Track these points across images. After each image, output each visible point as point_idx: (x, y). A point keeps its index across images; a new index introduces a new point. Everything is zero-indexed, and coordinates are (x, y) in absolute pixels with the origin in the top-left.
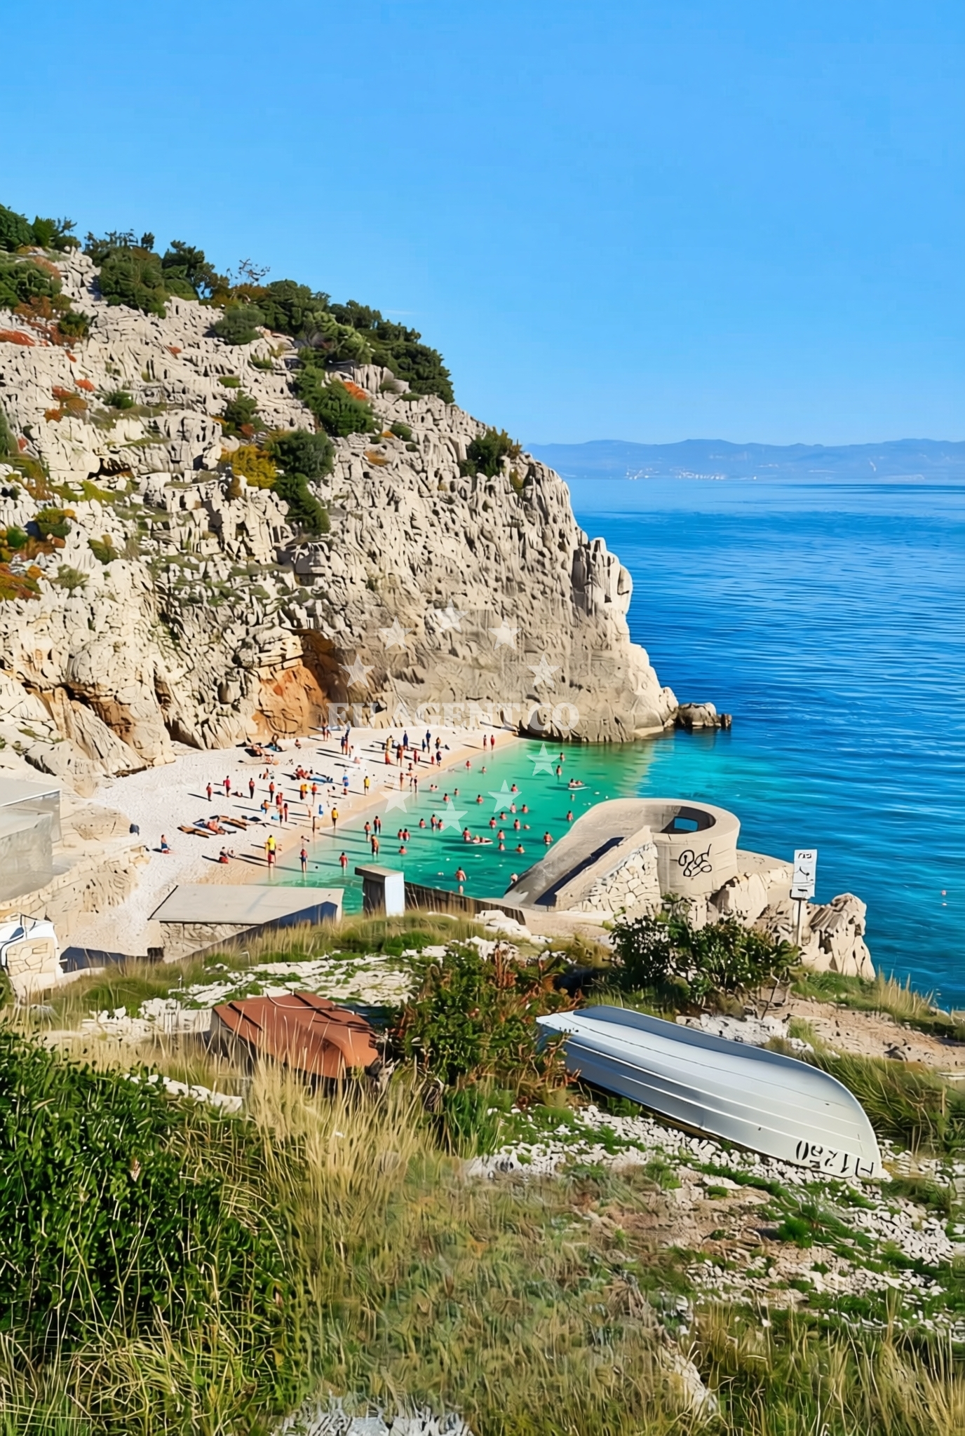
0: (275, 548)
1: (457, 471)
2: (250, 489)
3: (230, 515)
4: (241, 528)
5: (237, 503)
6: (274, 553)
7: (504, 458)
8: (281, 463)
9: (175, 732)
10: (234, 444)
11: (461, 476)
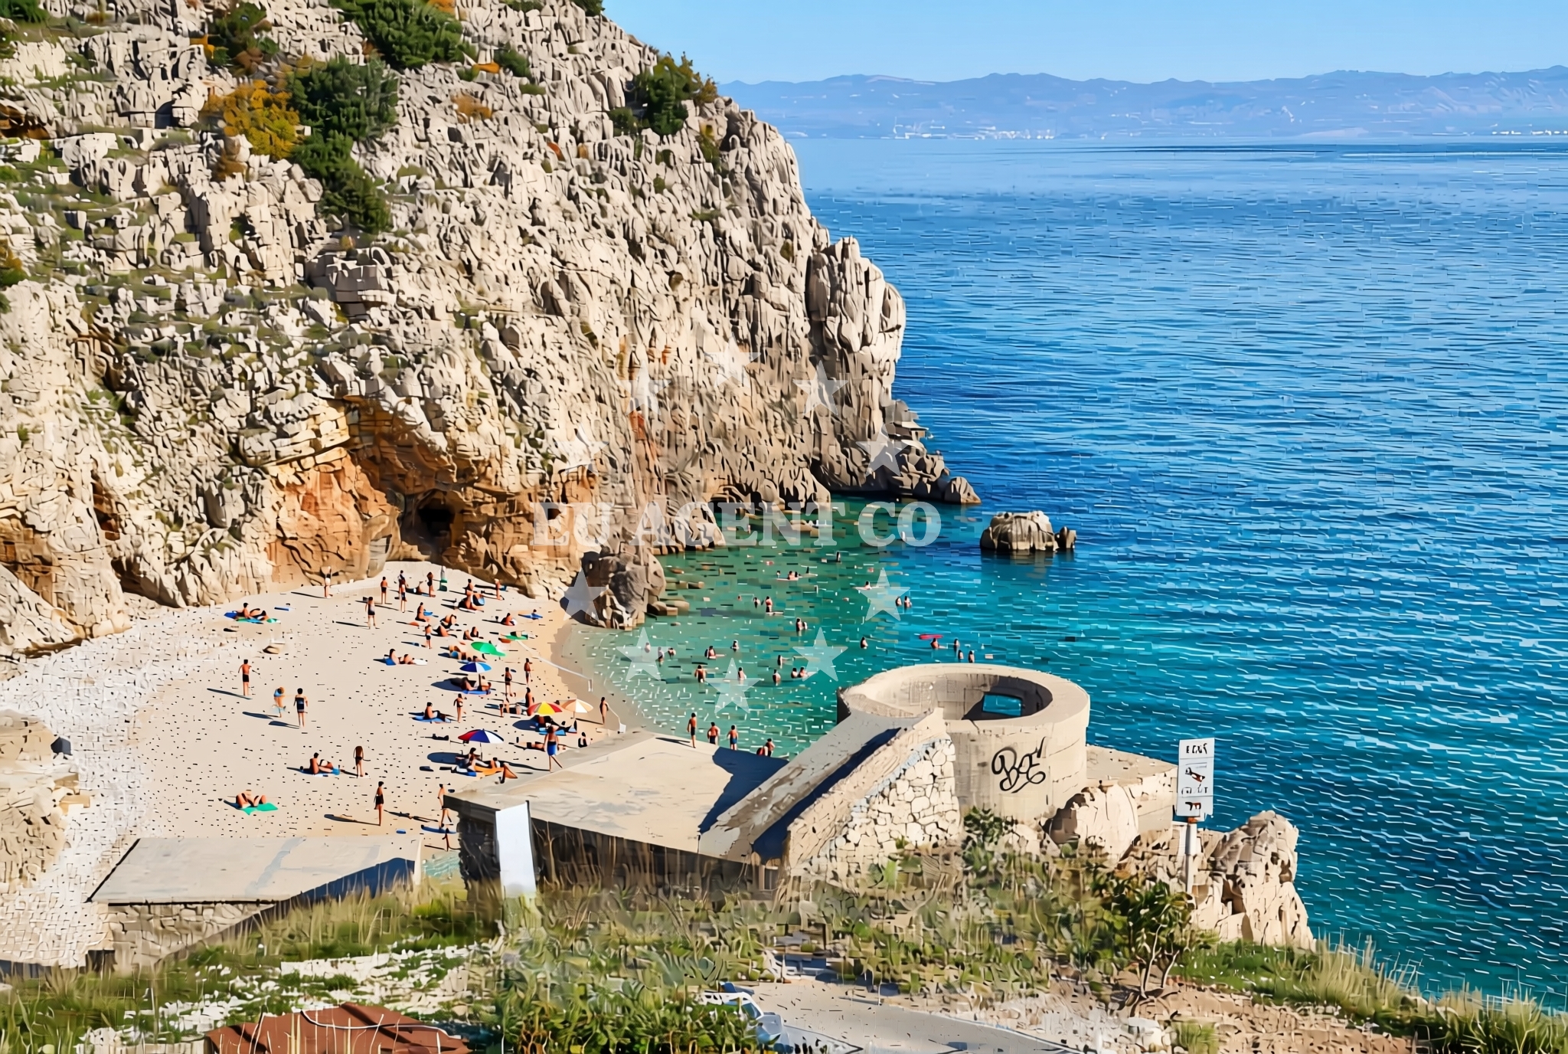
0: (299, 259)
1: (609, 125)
2: (255, 160)
3: (222, 204)
4: (242, 225)
5: (233, 183)
6: (300, 268)
7: (689, 104)
8: (307, 116)
9: (130, 577)
10: (225, 84)
11: (616, 134)
